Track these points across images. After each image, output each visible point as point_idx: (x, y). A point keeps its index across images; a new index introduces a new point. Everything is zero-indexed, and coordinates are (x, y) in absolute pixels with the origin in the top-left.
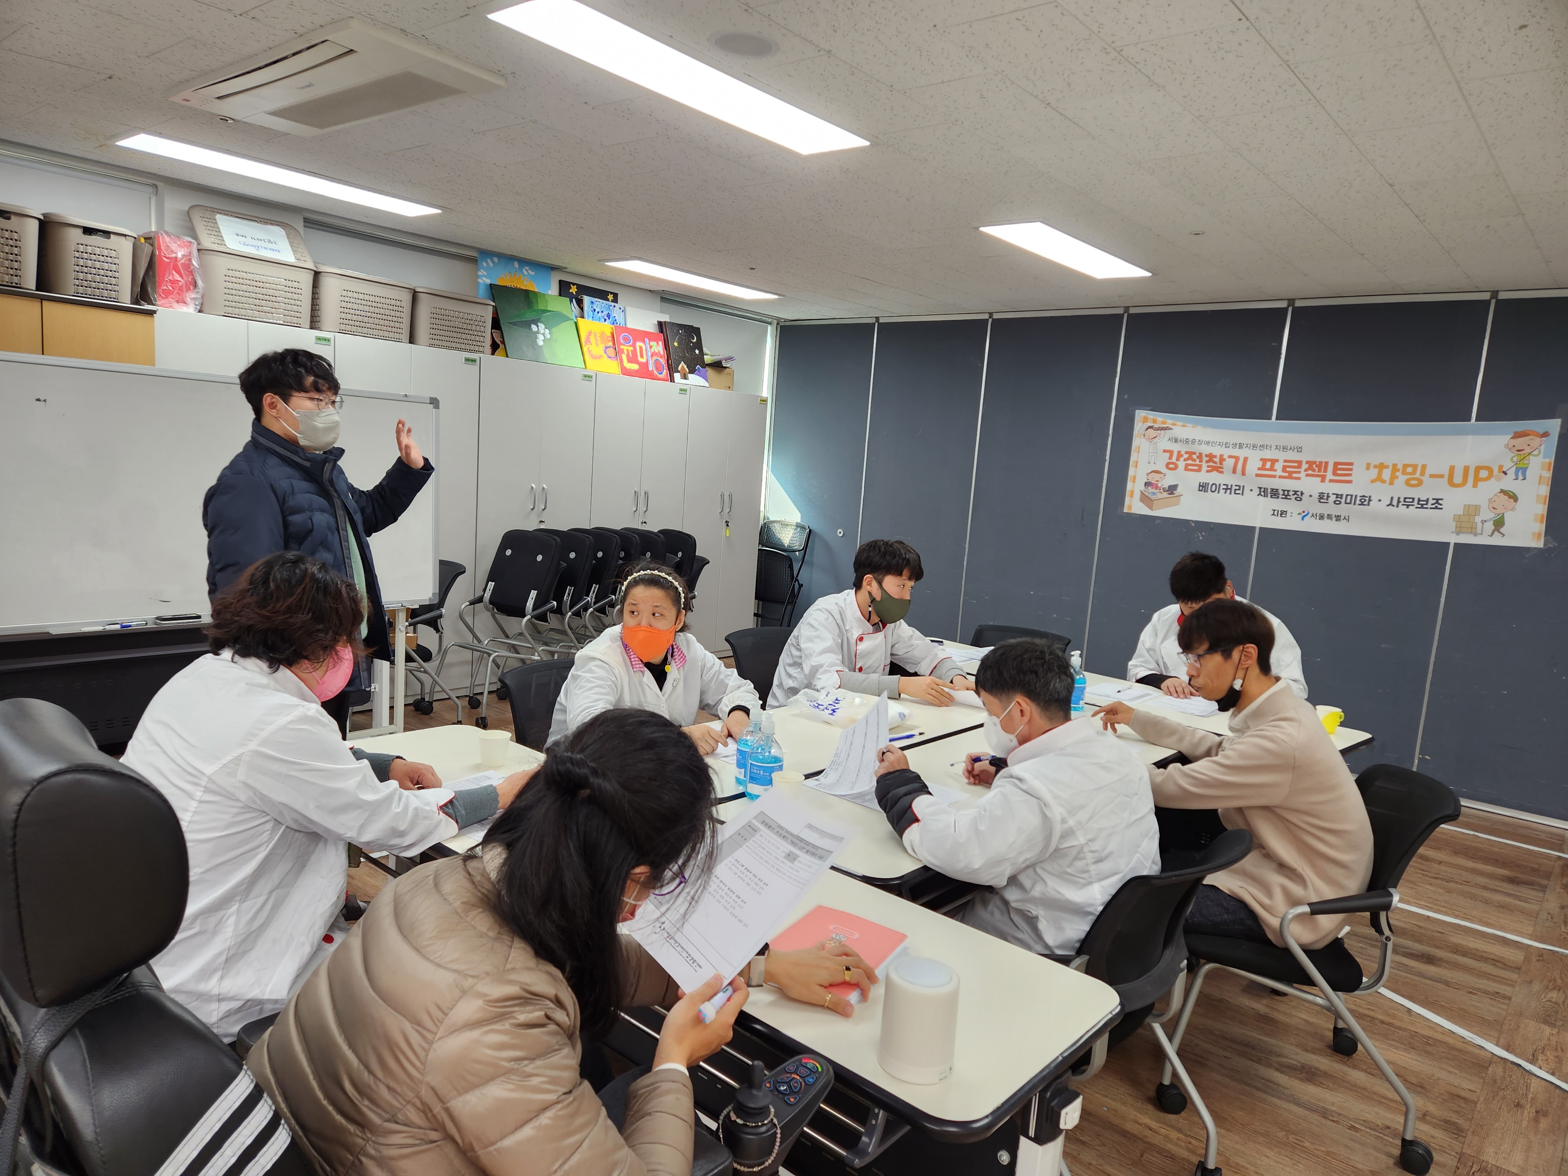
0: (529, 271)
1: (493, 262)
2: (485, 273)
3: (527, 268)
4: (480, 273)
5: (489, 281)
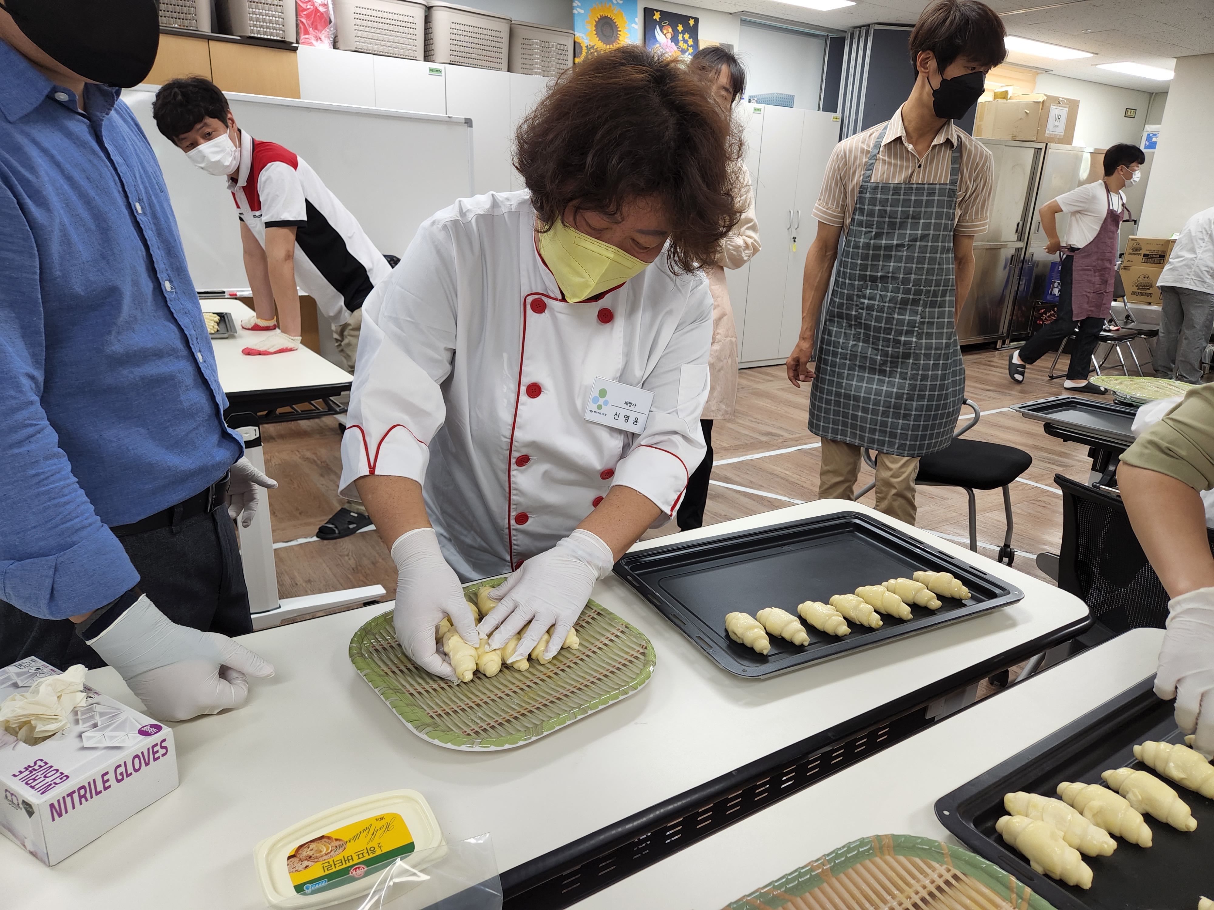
0: (619, 1)
2: (580, 4)
5: (582, 11)
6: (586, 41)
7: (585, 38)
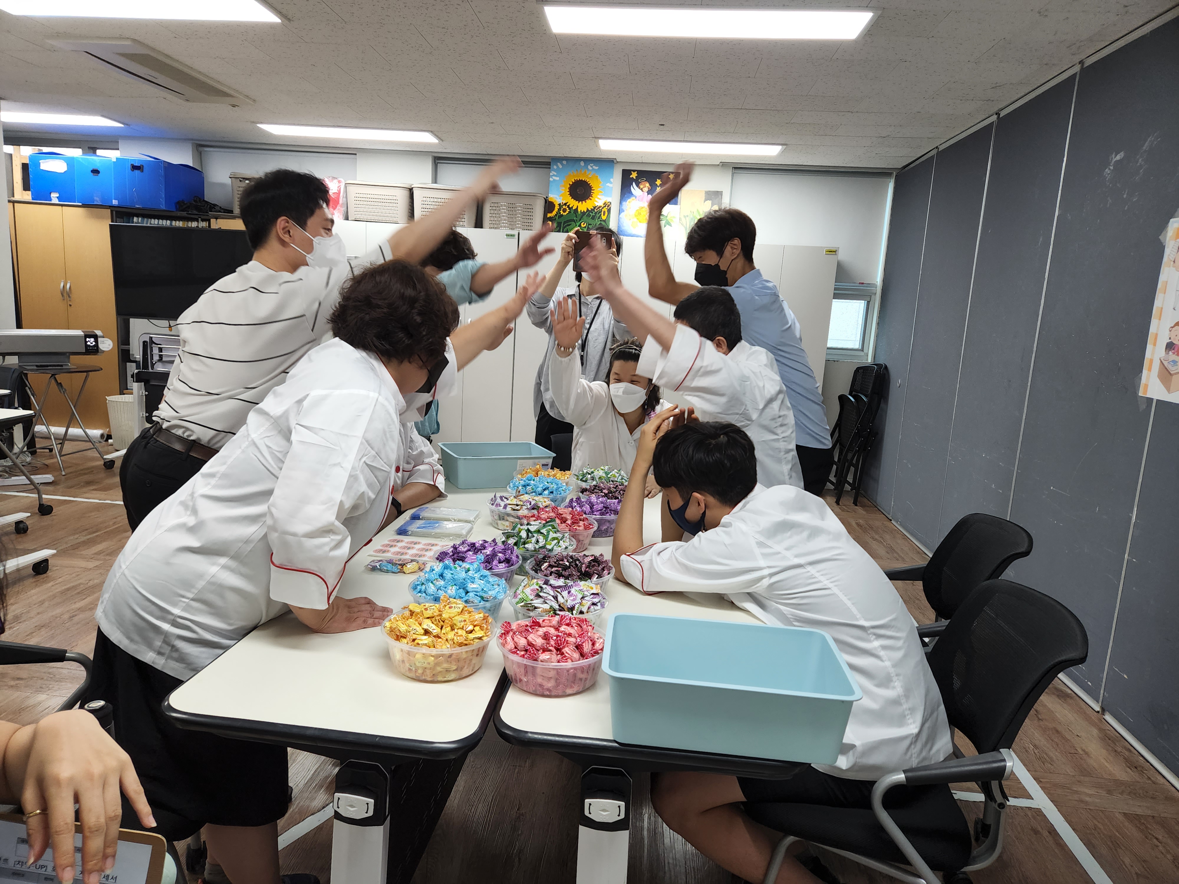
0: (594, 167)
1: (562, 164)
2: (556, 174)
3: (592, 165)
4: (551, 174)
5: (557, 178)
6: (559, 200)
7: (558, 198)
